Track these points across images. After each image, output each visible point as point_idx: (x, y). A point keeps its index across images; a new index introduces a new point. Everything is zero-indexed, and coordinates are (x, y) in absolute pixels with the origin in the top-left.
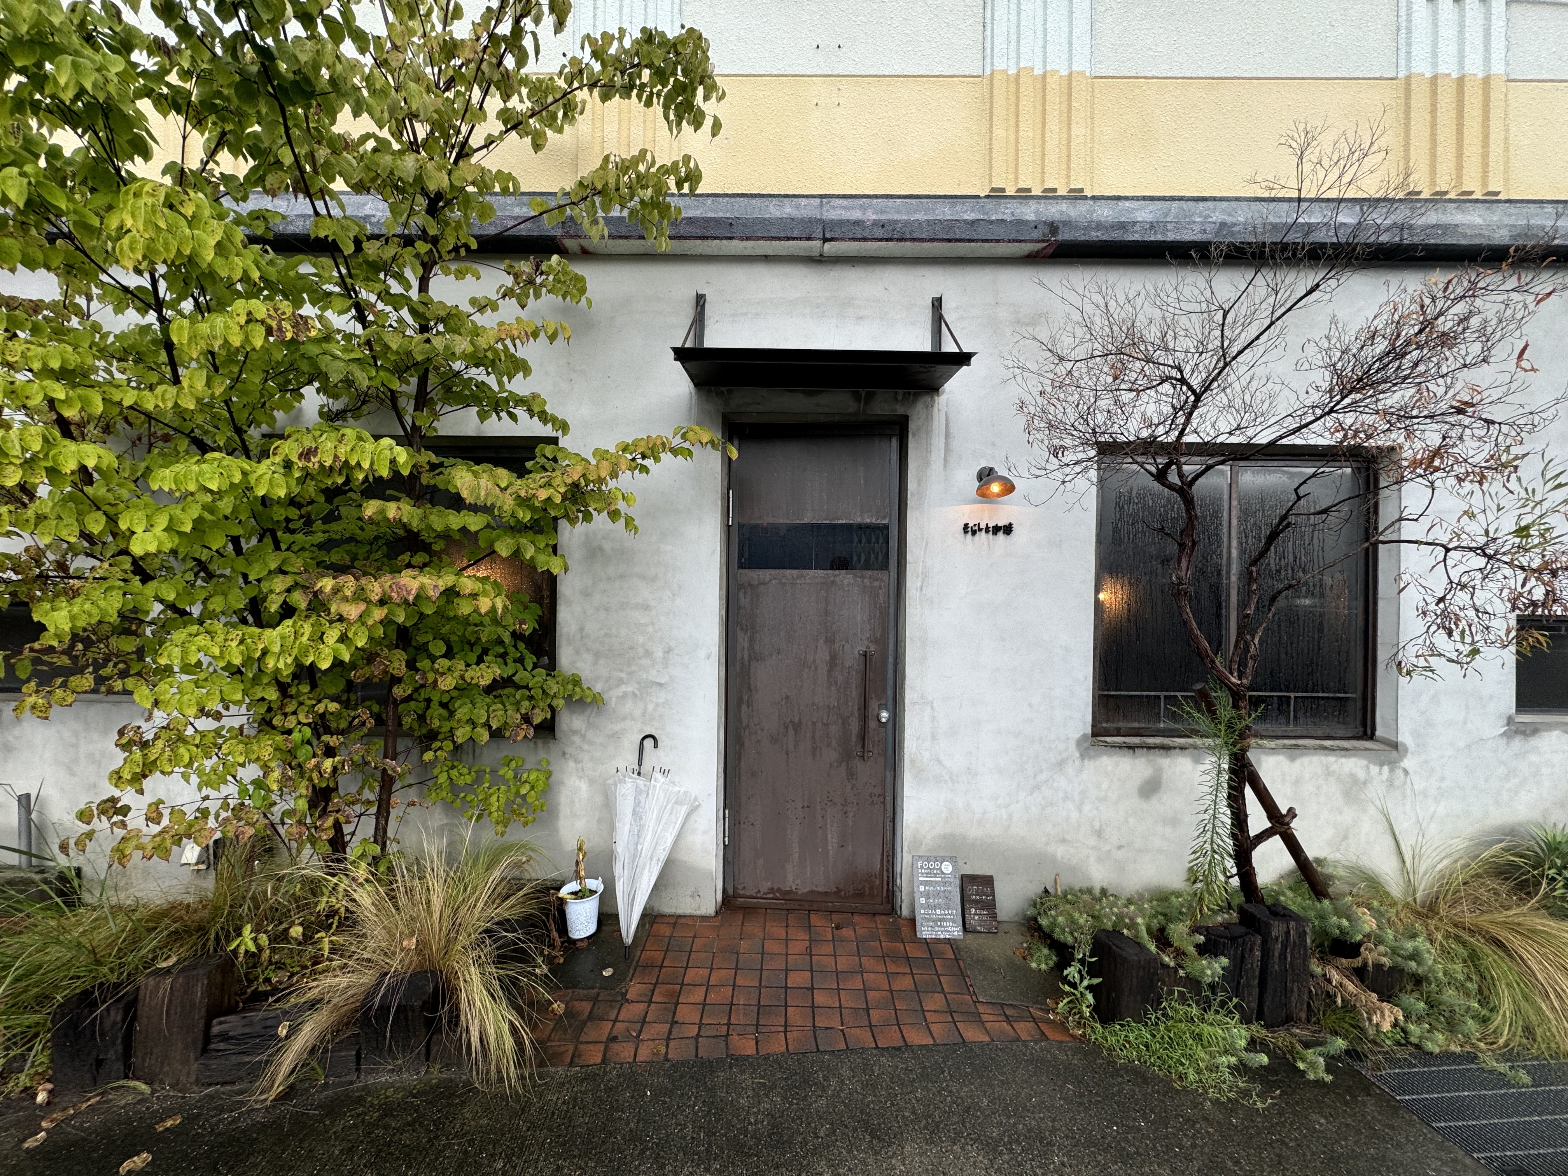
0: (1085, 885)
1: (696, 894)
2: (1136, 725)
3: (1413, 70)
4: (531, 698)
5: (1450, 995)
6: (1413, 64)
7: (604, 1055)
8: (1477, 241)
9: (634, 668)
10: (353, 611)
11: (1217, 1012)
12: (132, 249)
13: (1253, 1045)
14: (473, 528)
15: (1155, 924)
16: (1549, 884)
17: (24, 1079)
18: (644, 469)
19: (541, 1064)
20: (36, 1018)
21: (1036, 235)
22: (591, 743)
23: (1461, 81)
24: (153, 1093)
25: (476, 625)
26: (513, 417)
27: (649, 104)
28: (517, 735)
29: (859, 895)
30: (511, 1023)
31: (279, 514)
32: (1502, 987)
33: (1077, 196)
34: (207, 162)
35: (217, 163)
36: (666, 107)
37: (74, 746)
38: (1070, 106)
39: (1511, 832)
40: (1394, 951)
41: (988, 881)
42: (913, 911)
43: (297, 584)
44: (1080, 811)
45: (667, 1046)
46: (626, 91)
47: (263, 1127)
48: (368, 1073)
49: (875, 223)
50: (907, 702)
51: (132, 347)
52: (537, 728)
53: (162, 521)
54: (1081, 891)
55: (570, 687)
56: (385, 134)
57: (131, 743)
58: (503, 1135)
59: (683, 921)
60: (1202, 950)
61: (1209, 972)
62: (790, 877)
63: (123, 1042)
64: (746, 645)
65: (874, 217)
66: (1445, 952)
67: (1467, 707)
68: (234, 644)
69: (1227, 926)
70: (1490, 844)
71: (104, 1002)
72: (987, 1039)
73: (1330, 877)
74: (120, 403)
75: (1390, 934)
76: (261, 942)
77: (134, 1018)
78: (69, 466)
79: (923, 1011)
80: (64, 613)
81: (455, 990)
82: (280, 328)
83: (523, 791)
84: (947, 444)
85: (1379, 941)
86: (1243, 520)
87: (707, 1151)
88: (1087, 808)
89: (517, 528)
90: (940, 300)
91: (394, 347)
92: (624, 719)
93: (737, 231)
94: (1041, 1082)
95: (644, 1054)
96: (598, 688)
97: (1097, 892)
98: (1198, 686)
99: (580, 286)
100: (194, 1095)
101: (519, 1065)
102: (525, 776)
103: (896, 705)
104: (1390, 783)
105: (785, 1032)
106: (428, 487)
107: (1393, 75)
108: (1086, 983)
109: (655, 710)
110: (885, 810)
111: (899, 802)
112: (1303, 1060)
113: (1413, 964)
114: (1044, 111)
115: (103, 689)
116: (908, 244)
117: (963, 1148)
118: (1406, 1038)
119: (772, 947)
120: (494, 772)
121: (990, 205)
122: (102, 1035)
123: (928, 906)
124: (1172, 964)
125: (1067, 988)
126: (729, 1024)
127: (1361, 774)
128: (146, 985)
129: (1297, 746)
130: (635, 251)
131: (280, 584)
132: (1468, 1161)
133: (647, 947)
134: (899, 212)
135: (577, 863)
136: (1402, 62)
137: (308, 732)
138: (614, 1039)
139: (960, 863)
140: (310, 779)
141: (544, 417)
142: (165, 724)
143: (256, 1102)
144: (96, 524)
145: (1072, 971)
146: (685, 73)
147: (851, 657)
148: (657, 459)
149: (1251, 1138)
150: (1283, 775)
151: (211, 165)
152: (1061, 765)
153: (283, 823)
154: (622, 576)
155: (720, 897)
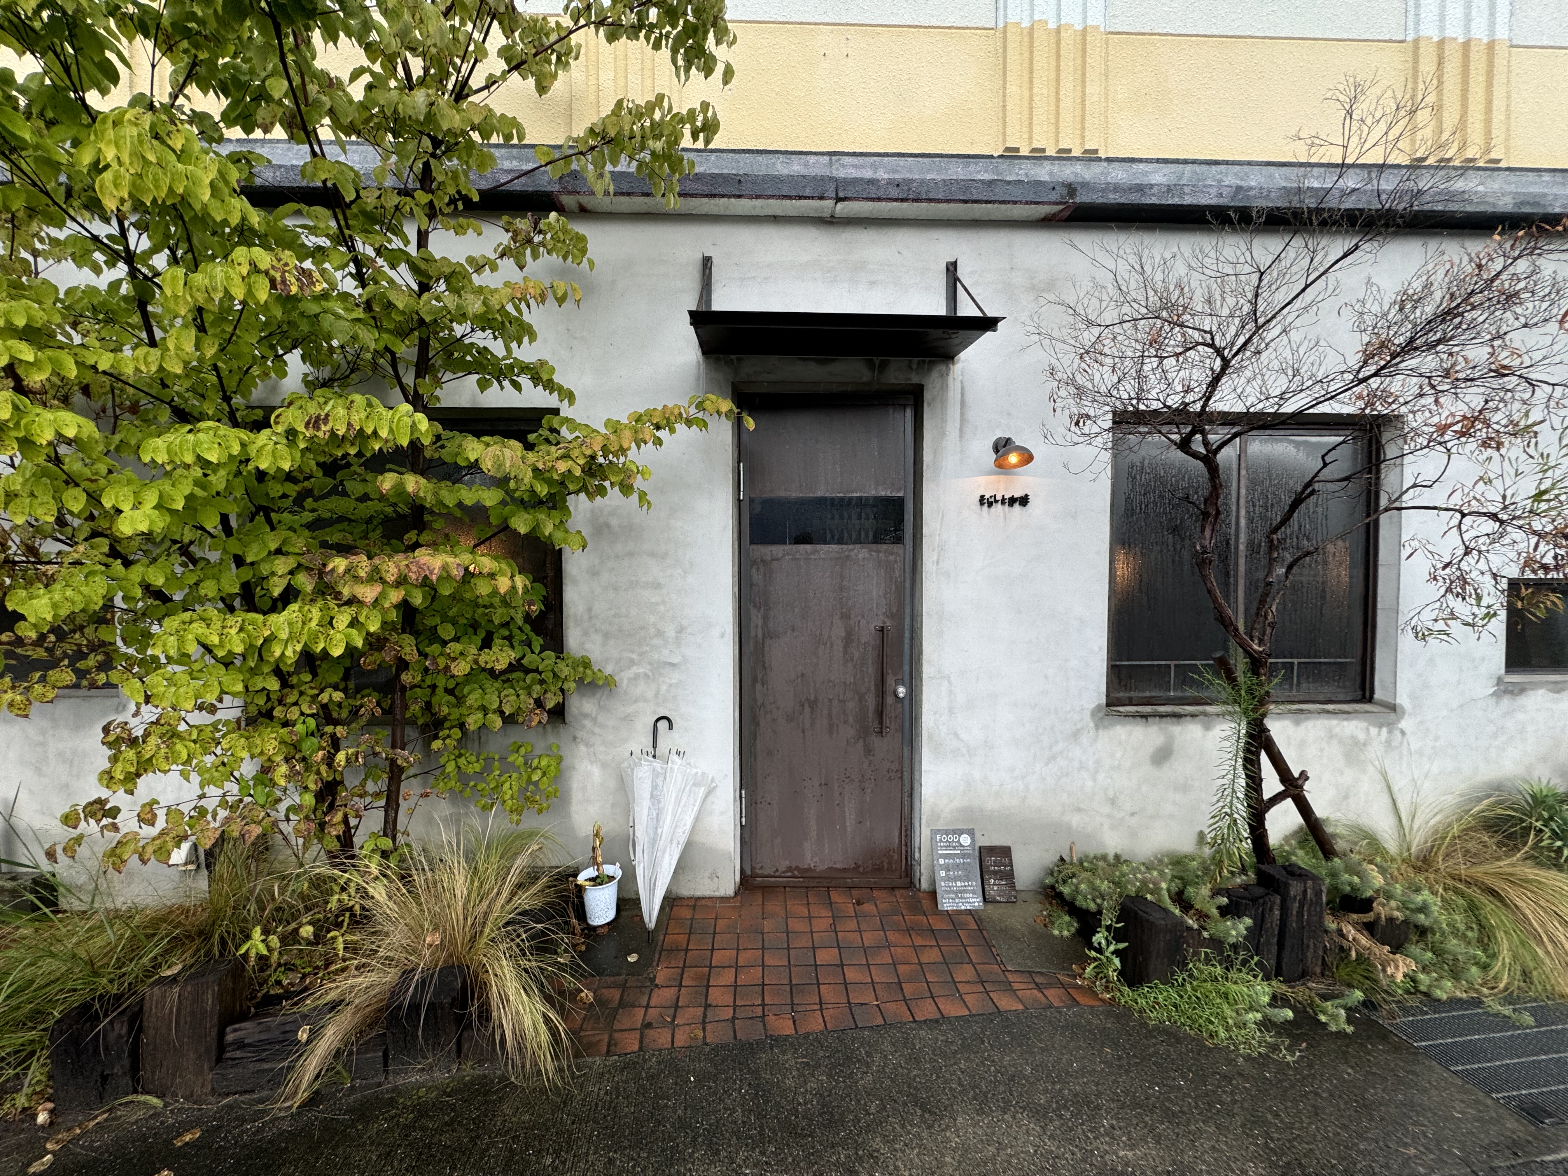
0: (1099, 852)
1: (715, 876)
2: (1148, 694)
3: (1422, 33)
4: (542, 682)
5: (1453, 944)
6: (1422, 27)
7: (641, 1042)
8: (1481, 208)
9: (646, 648)
10: (368, 593)
11: (1240, 971)
12: (116, 185)
13: (1276, 1000)
14: (488, 504)
15: (1174, 888)
16: (1536, 836)
17: (21, 1101)
18: (658, 442)
19: (577, 1055)
20: (33, 1035)
21: (1054, 196)
22: (602, 726)
23: (1466, 45)
24: (165, 1106)
25: (485, 607)
26: (517, 386)
27: (657, 46)
28: (531, 721)
29: (878, 870)
30: (545, 1017)
31: (276, 489)
32: (1500, 935)
33: (1091, 157)
34: (176, 97)
35: (187, 97)
36: (675, 51)
37: (42, 744)
38: (1084, 62)
39: (1498, 787)
40: (1404, 906)
41: (1005, 852)
42: (933, 882)
43: (300, 565)
44: (1095, 780)
45: (704, 1030)
46: (634, 31)
47: (292, 1135)
48: (396, 1073)
49: (890, 182)
50: (924, 676)
51: (103, 304)
52: (550, 712)
53: (151, 498)
54: (1095, 857)
55: (581, 669)
56: (377, 68)
57: (118, 739)
58: (548, 1130)
59: (703, 902)
60: (1224, 911)
61: (1234, 933)
62: (808, 855)
63: (130, 1055)
64: (760, 622)
65: (886, 176)
66: (1447, 904)
67: (1461, 670)
68: (233, 631)
69: (1246, 887)
70: (1480, 800)
71: (106, 1015)
72: (1021, 1007)
73: (1334, 836)
74: (94, 367)
75: (1398, 889)
76: (272, 944)
77: (140, 1030)
78: (46, 436)
79: (955, 983)
80: (45, 600)
81: (484, 986)
82: (284, 281)
83: (535, 777)
84: (962, 414)
85: (1389, 896)
86: (1251, 489)
87: (761, 1134)
88: (1101, 777)
89: (533, 503)
90: (955, 264)
91: (401, 306)
92: (636, 701)
93: (745, 189)
94: (1080, 1047)
95: (681, 1039)
96: (609, 670)
97: (1111, 858)
98: (1218, 655)
99: (580, 245)
100: (212, 1106)
101: (556, 1057)
102: (536, 762)
103: (914, 680)
104: (1388, 742)
105: (821, 1010)
106: (431, 460)
107: (1401, 38)
108: (1112, 948)
109: (668, 691)
110: (903, 785)
111: (916, 777)
112: (1324, 1013)
113: (1422, 916)
114: (1058, 67)
115: (85, 683)
116: (924, 205)
117: (1014, 1117)
118: (1415, 987)
119: (796, 925)
120: (503, 759)
121: (1004, 165)
122: (106, 1049)
123: (948, 879)
124: (1196, 926)
125: (1093, 954)
126: (763, 1005)
127: (1362, 736)
128: (152, 995)
129: (1301, 711)
130: (636, 209)
131: (282, 566)
132: (1489, 1102)
133: (670, 931)
134: (911, 171)
135: (594, 849)
136: (1411, 24)
137: (312, 723)
138: (649, 1025)
139: (978, 835)
140: (318, 773)
141: (550, 386)
142: (154, 719)
143: (280, 1110)
144: (75, 501)
145: (1099, 938)
146: (697, 12)
147: (867, 633)
148: (672, 431)
149: (1285, 1091)
150: (1289, 738)
151: (181, 100)
152: (1076, 735)
153: (288, 820)
154: (631, 554)
155: (738, 879)
